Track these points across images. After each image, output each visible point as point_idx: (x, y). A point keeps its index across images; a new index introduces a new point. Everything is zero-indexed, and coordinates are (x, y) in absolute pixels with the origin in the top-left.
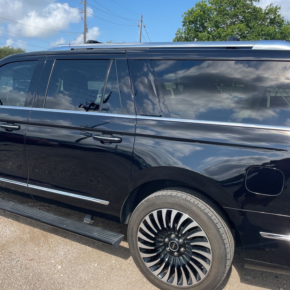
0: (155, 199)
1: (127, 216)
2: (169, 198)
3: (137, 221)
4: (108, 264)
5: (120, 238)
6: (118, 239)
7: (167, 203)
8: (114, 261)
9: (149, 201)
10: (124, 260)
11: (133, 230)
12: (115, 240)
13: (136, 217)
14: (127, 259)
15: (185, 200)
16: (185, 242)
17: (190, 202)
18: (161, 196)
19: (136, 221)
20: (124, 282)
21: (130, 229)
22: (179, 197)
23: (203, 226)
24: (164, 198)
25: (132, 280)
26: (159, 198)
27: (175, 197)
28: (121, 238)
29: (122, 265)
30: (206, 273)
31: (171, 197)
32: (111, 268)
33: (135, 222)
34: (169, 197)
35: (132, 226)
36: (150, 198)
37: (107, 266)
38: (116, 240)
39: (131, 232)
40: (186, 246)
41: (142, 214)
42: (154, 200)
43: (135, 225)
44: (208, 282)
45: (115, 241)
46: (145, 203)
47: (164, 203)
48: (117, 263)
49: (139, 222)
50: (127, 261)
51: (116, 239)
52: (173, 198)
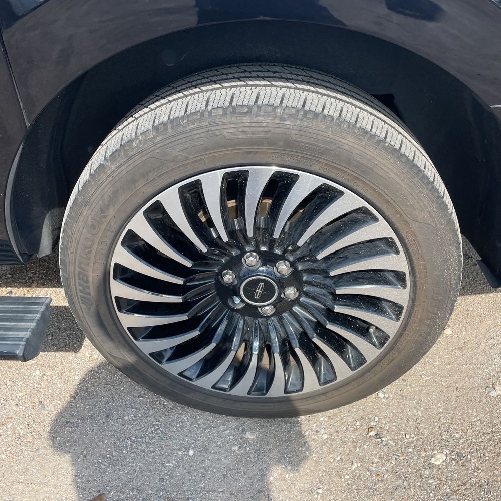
0: (159, 138)
1: (40, 227)
2: (228, 119)
3: (95, 247)
4: (21, 391)
5: (38, 315)
6: (33, 324)
7: (225, 147)
8: (37, 372)
9: (131, 153)
10: (70, 355)
11: (87, 282)
12: (21, 334)
13: (85, 231)
14: (80, 346)
15: (304, 112)
16: (300, 268)
17: (325, 117)
18: (183, 118)
19: (91, 247)
20: (100, 441)
21: (72, 281)
22: (275, 108)
23: (388, 202)
24: (204, 124)
25: (126, 418)
26: (180, 129)
27: (255, 109)
28: (43, 314)
29: (68, 374)
30: (384, 343)
31: (233, 113)
32: (36, 400)
33: (90, 252)
34: (225, 114)
35: (77, 269)
36: (130, 141)
37: (16, 401)
38: (27, 334)
39: (79, 287)
40: (304, 278)
41: (111, 212)
42: (155, 144)
43: (92, 262)
44: (391, 364)
45: (21, 339)
46: (113, 167)
47: (206, 149)
48: (49, 374)
49: (105, 248)
50: (80, 354)
51: (26, 329)
52: (246, 120)
